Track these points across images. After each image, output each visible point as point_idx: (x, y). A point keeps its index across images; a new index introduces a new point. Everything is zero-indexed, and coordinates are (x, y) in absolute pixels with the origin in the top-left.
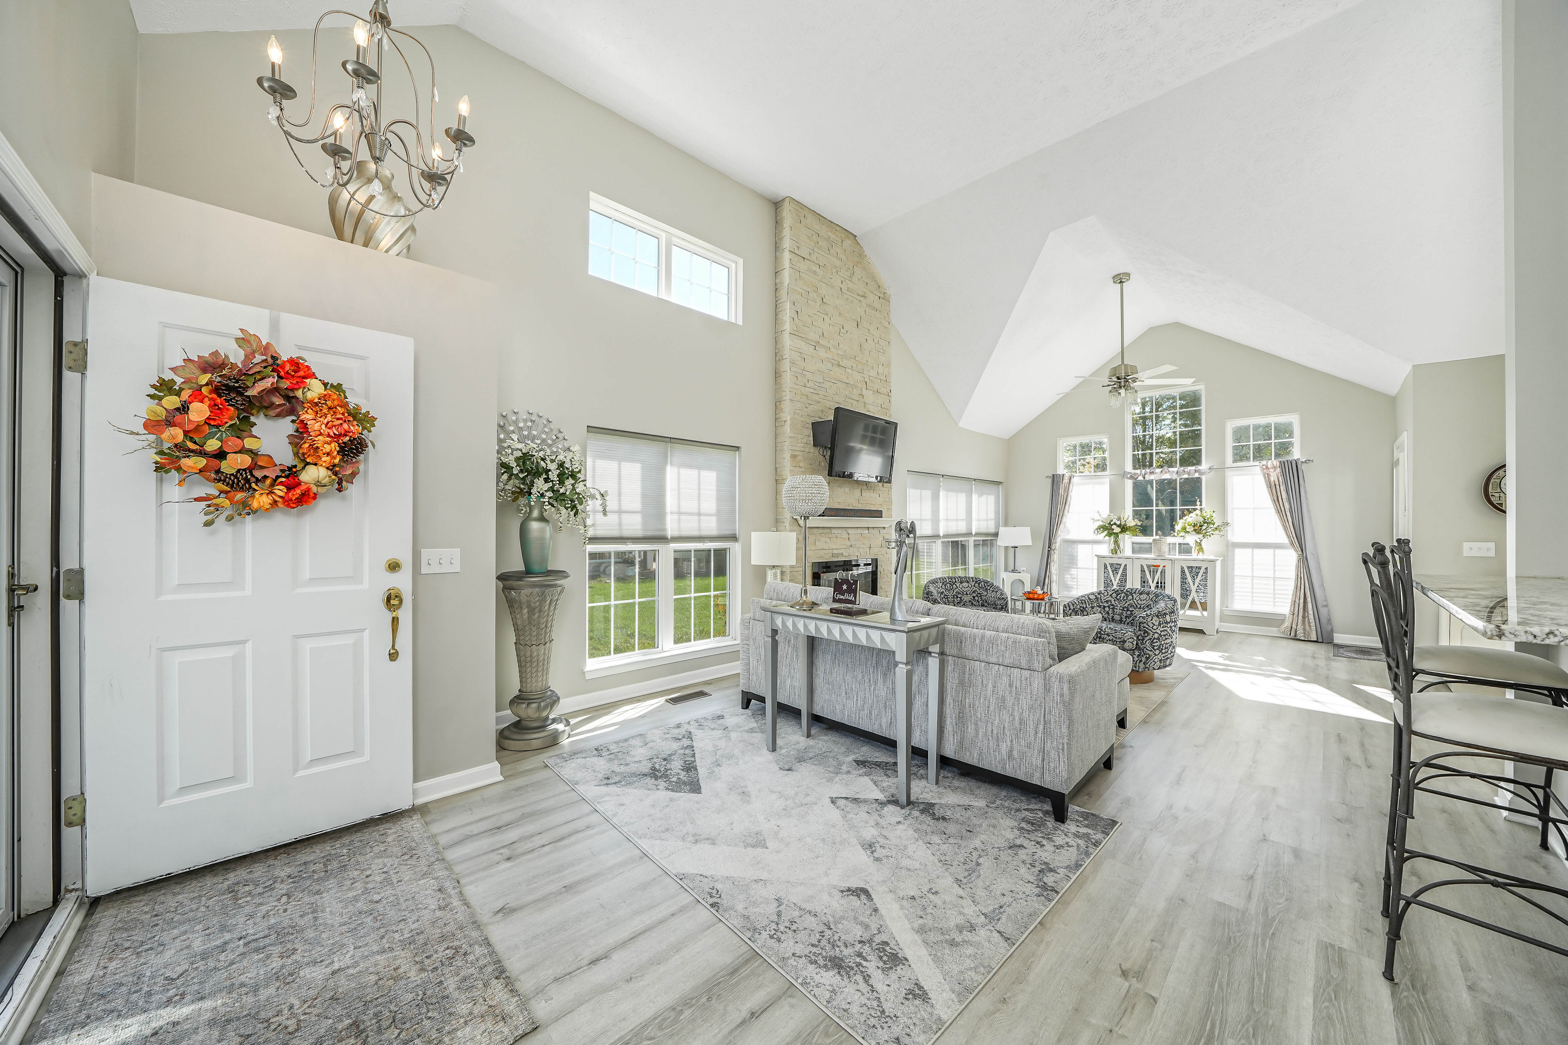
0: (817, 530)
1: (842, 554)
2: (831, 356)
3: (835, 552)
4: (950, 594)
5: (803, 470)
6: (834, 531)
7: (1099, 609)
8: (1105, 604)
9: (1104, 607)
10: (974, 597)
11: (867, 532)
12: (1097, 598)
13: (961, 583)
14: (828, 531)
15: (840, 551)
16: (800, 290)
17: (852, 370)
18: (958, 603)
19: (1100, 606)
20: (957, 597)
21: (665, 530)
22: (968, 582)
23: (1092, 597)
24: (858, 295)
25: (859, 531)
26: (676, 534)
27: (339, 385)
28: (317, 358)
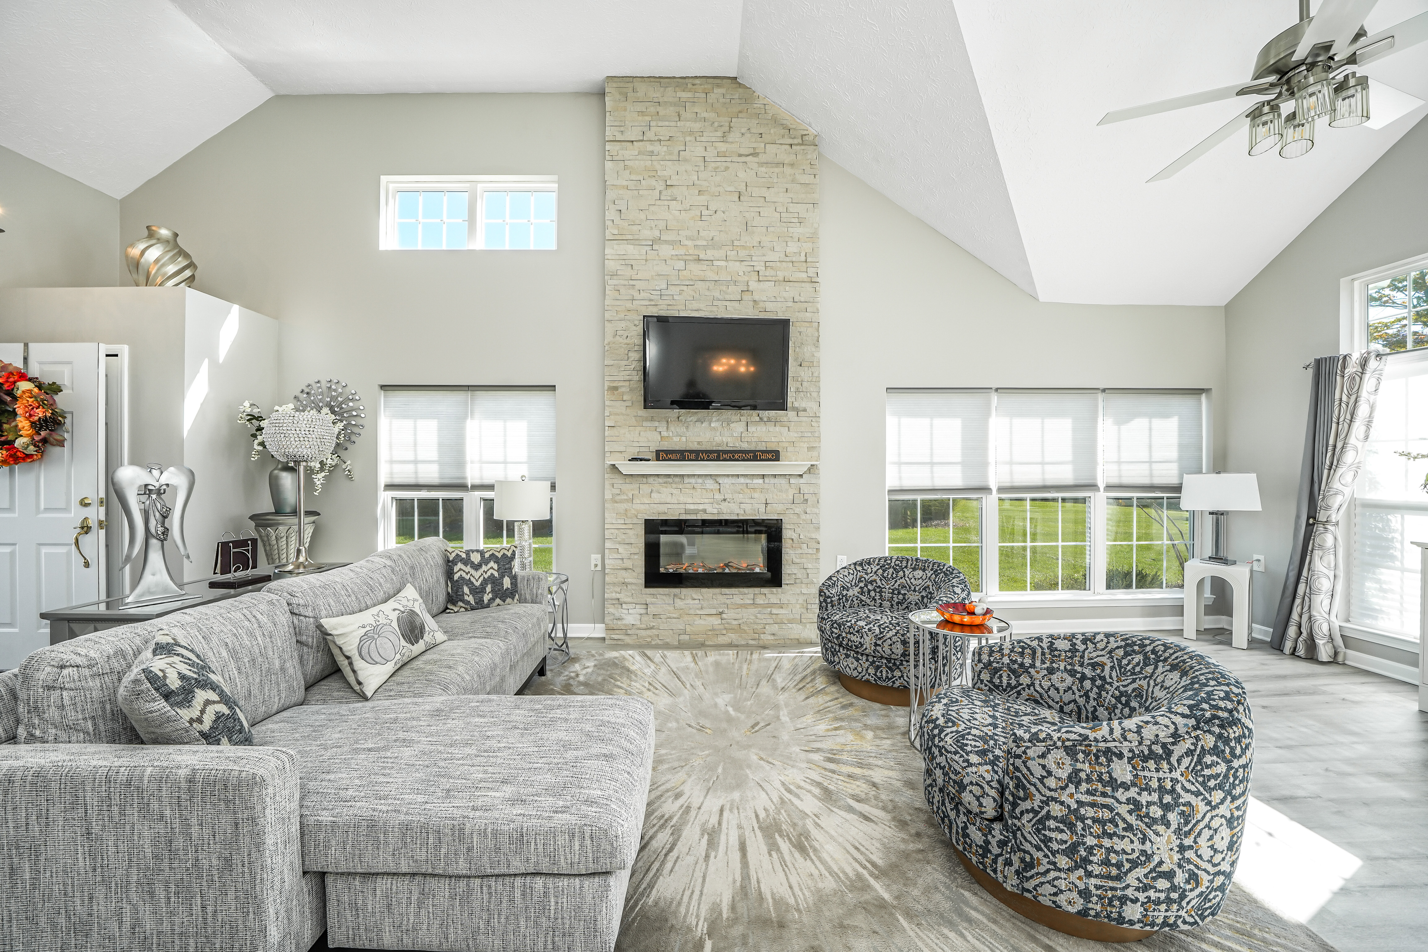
0: (656, 478)
1: (705, 511)
2: (682, 251)
3: (689, 507)
4: (887, 587)
5: (629, 404)
6: (686, 480)
7: (1069, 680)
8: (1088, 672)
9: (1084, 677)
10: (923, 597)
11: (761, 481)
12: (1074, 650)
13: (914, 569)
14: (677, 480)
15: (701, 507)
16: (625, 183)
17: (726, 260)
18: (898, 603)
19: (1072, 673)
20: (899, 593)
21: (465, 478)
22: (924, 570)
23: (1063, 645)
24: (740, 155)
25: (742, 480)
26: (477, 482)
27: (54, 383)
28: (47, 368)
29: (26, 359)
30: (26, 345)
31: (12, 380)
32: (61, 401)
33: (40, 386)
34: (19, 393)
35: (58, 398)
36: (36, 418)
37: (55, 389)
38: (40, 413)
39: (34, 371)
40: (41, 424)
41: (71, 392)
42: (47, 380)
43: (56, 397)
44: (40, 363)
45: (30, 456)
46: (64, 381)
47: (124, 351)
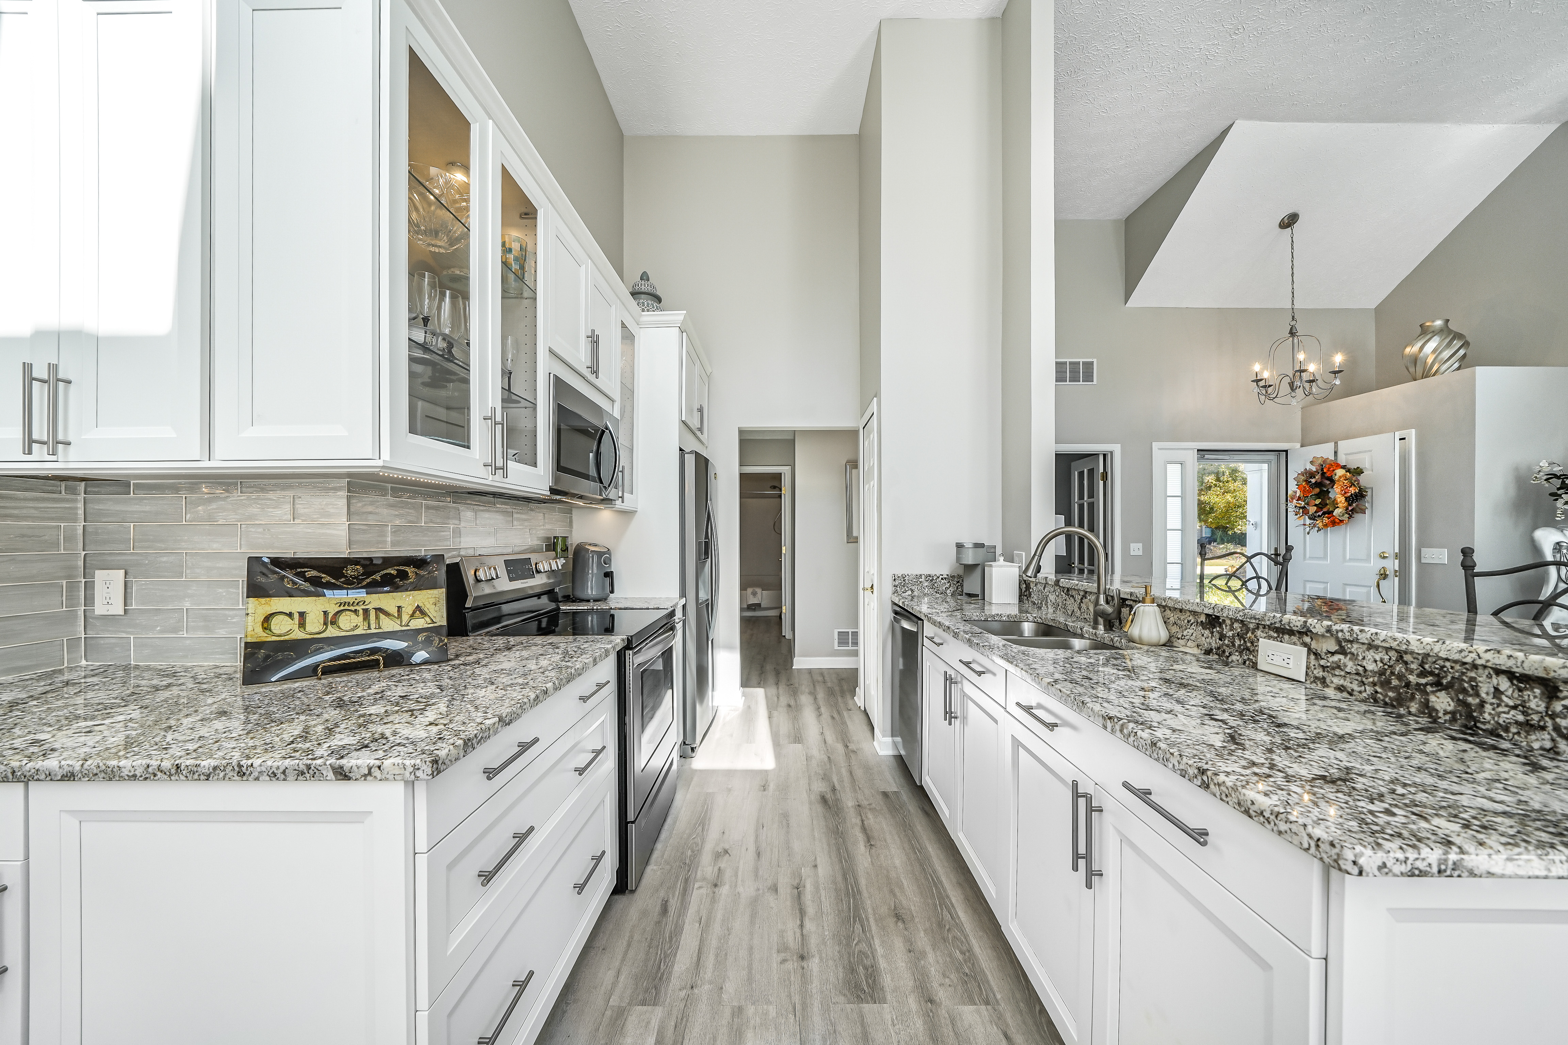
27: (1358, 468)
28: (1350, 457)
29: (1336, 453)
30: (1336, 443)
31: (1331, 469)
32: (1363, 479)
33: (1349, 471)
34: (1337, 477)
35: (1361, 478)
36: (1349, 494)
37: (1358, 472)
38: (1352, 490)
39: (1342, 461)
40: (1353, 498)
41: (1371, 472)
42: (1353, 466)
43: (1359, 478)
44: (1346, 454)
45: (1342, 521)
46: (1365, 464)
47: (1412, 434)
